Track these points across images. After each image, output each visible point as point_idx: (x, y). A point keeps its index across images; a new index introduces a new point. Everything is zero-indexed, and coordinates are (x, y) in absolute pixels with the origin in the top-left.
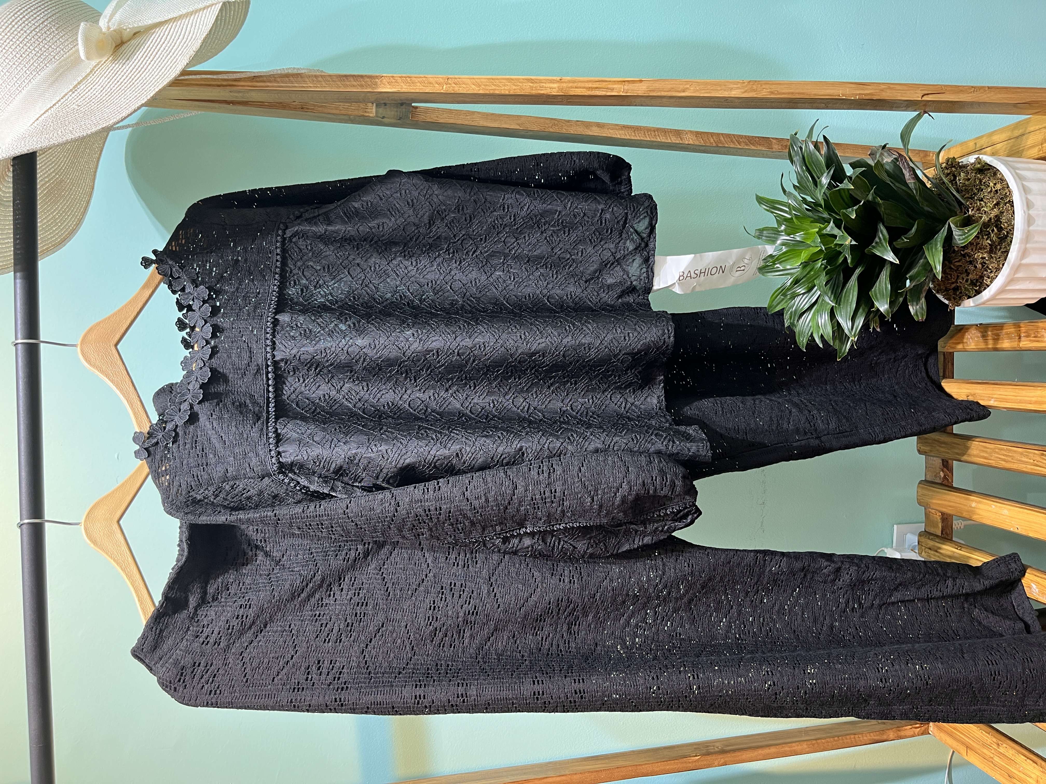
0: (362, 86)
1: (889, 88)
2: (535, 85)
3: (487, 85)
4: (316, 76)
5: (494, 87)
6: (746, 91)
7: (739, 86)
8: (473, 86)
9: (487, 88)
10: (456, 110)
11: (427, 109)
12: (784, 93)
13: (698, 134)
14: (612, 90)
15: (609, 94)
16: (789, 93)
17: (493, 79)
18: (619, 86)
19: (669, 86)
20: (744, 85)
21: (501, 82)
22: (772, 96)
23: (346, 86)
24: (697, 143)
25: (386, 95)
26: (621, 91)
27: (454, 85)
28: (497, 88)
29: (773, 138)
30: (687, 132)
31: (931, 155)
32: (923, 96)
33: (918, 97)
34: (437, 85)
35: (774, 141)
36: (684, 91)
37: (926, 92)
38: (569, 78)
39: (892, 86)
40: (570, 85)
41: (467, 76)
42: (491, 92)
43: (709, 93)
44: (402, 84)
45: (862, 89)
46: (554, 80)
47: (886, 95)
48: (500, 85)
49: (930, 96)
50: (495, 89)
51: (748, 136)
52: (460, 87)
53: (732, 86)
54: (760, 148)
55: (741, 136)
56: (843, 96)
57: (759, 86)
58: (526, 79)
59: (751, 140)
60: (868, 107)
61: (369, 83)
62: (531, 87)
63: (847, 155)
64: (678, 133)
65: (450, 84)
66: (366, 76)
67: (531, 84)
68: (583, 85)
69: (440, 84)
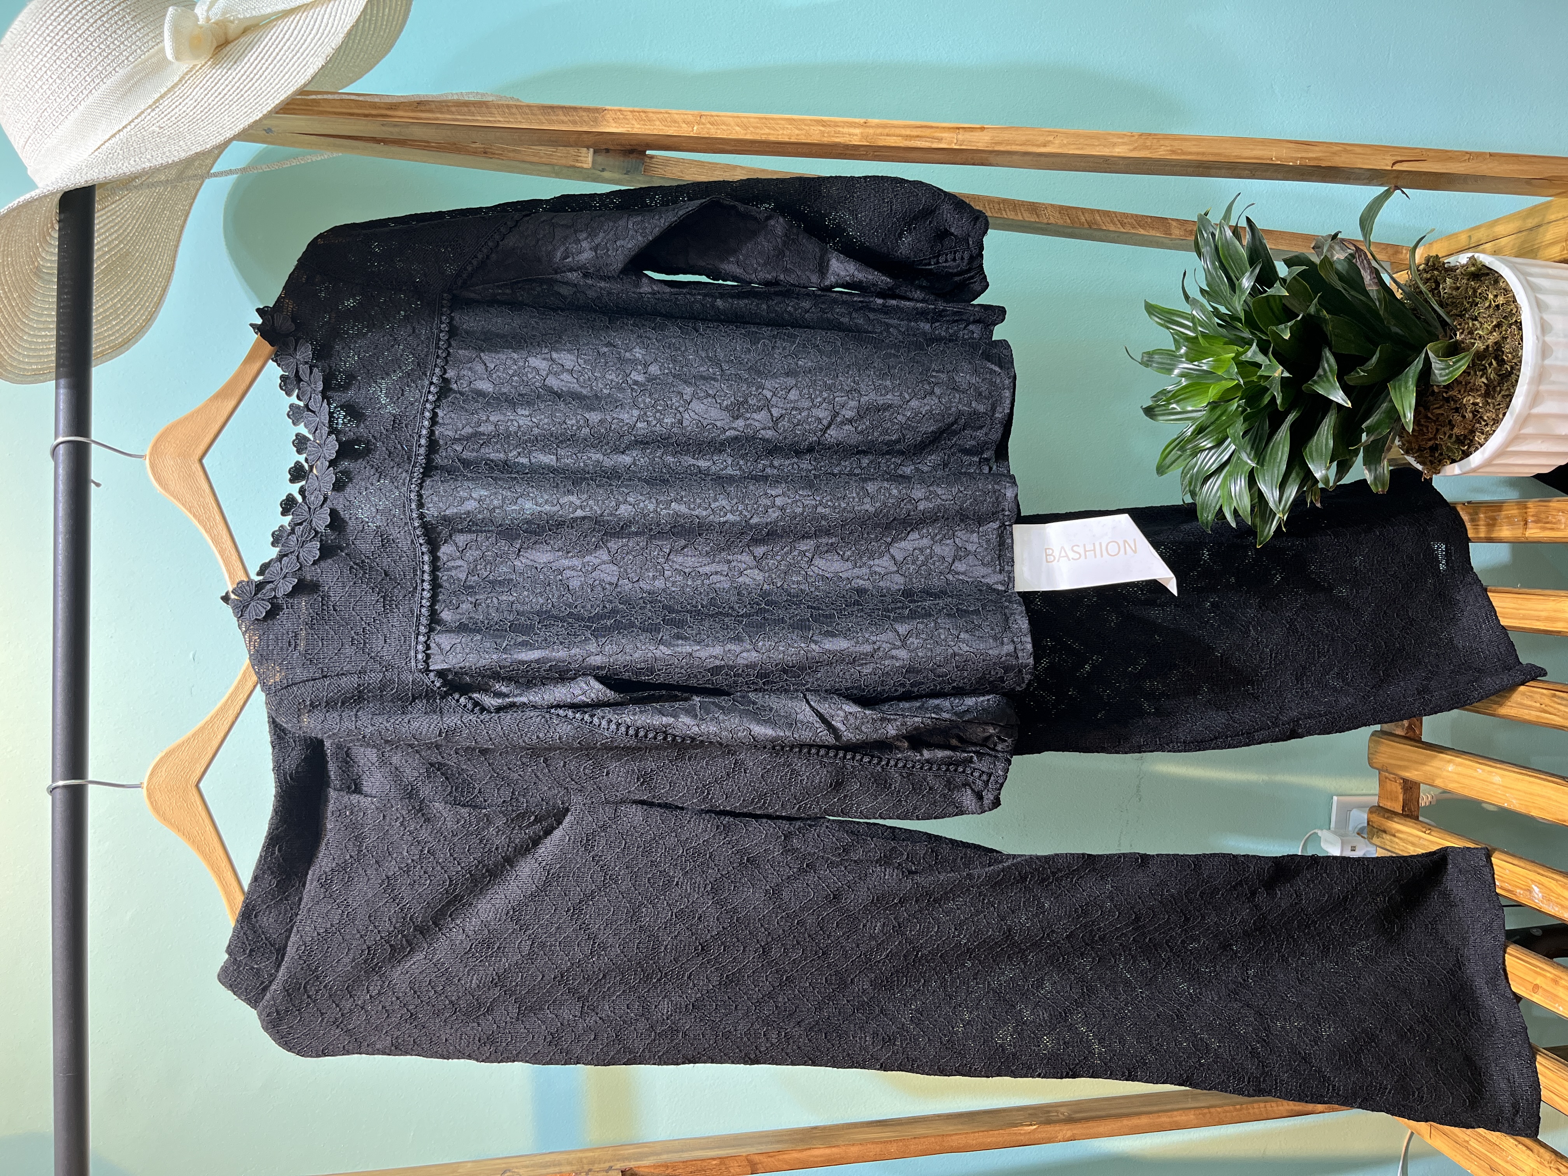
0: (574, 123)
1: (1345, 151)
2: (828, 129)
3: (757, 127)
4: (508, 107)
5: (767, 131)
6: (1134, 149)
7: (1125, 140)
8: (737, 128)
9: (758, 131)
10: (710, 163)
11: (668, 159)
12: (1190, 153)
13: (1063, 210)
14: (940, 140)
15: (935, 146)
16: (1198, 154)
17: (766, 119)
18: (951, 135)
19: (1024, 138)
20: (1133, 139)
21: (778, 124)
22: (1174, 157)
23: (550, 122)
24: (1061, 222)
25: (609, 137)
26: (952, 142)
27: (709, 126)
28: (772, 132)
29: (1172, 220)
30: (1046, 207)
31: (1404, 251)
32: (1394, 164)
33: (1387, 165)
34: (684, 125)
35: (1174, 224)
36: (1045, 146)
37: (1400, 159)
38: (876, 121)
39: (1349, 148)
40: (879, 131)
41: (729, 114)
42: (764, 138)
43: (1082, 149)
44: (634, 122)
45: (1306, 151)
46: (855, 123)
47: (1340, 161)
48: (777, 127)
49: (1405, 164)
50: (769, 134)
51: (1137, 216)
52: (718, 129)
53: (1115, 140)
54: (1153, 233)
55: (1126, 215)
56: (1277, 160)
57: (1155, 141)
58: (815, 121)
59: (1142, 221)
60: (1314, 178)
61: (586, 118)
62: (822, 132)
63: (1280, 247)
64: (1033, 207)
65: (703, 124)
66: (581, 108)
67: (822, 129)
68: (898, 131)
69: (689, 124)
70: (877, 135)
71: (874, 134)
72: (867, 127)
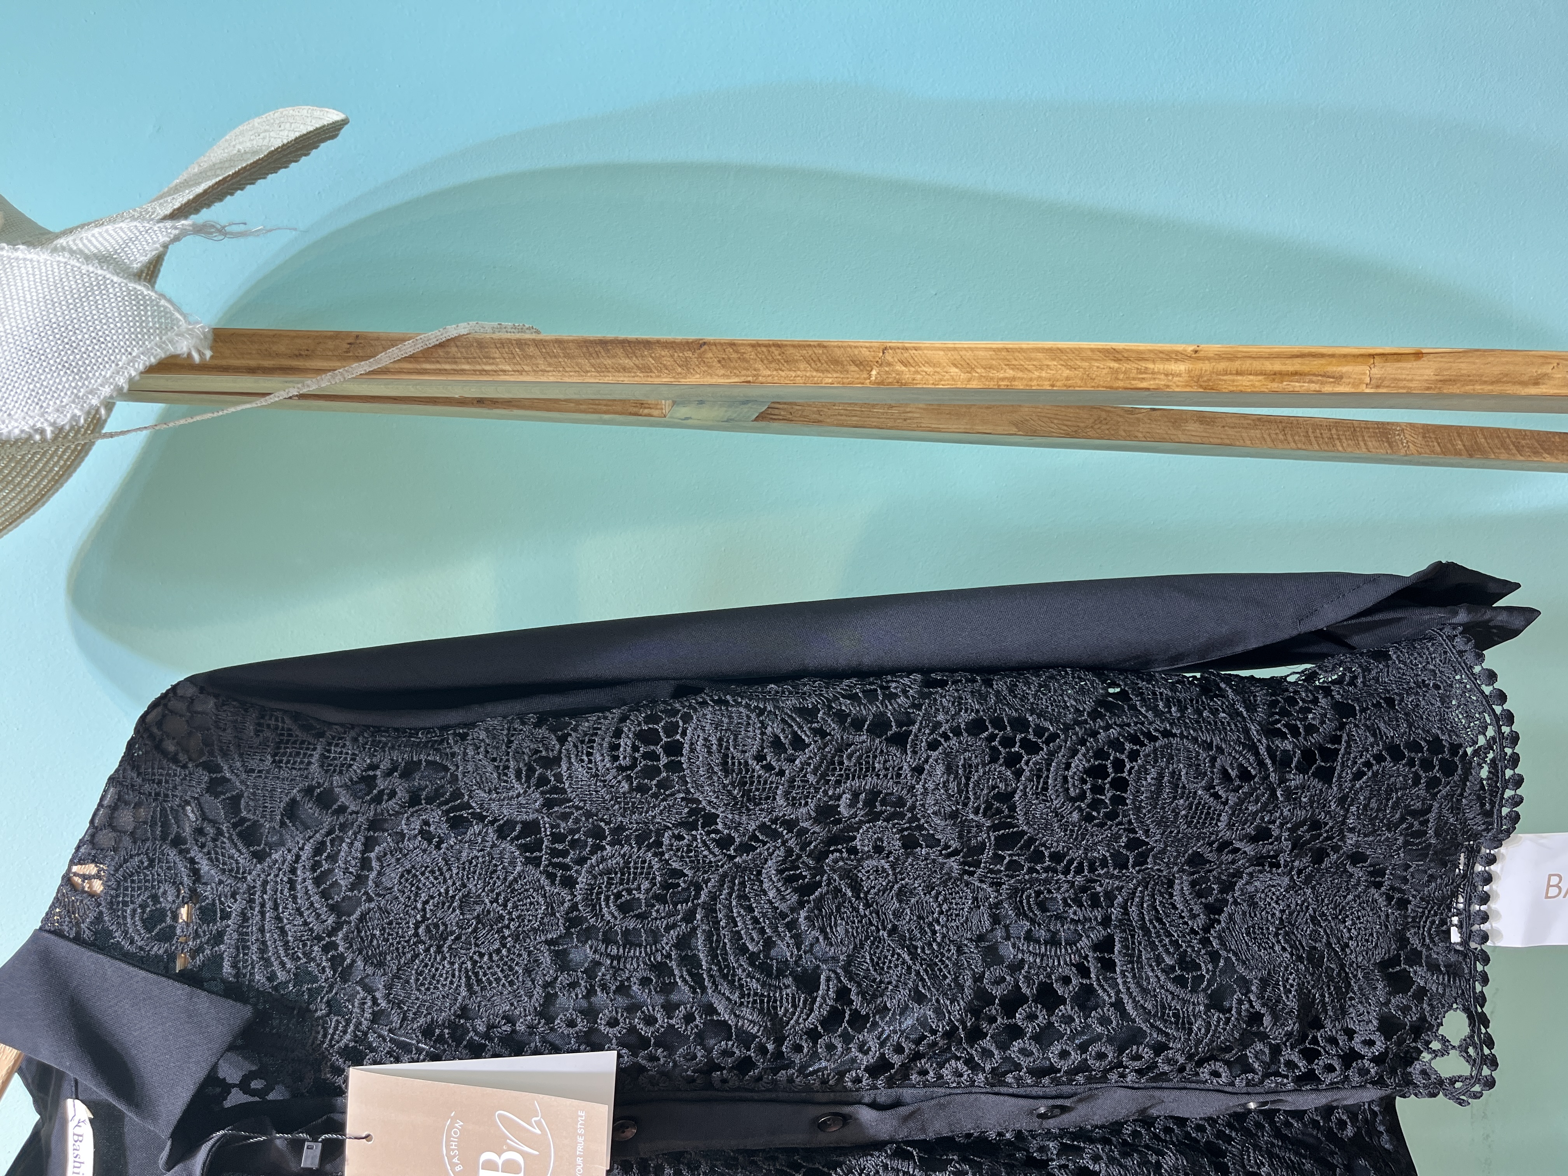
4: (521, 344)
8: (954, 370)
9: (993, 374)
14: (1338, 378)
15: (1328, 389)
17: (1007, 350)
18: (1359, 368)
19: (1496, 370)
21: (1031, 359)
26: (1362, 382)
27: (899, 367)
28: (1020, 374)
34: (853, 368)
36: (1536, 383)
38: (1216, 347)
40: (1222, 365)
46: (1177, 353)
48: (1027, 364)
50: (1014, 379)
52: (917, 372)
61: (667, 361)
62: (1115, 372)
65: (889, 364)
67: (1115, 365)
68: (1257, 365)
69: (862, 364)
70: (1218, 374)
71: (1212, 372)
72: (1198, 359)
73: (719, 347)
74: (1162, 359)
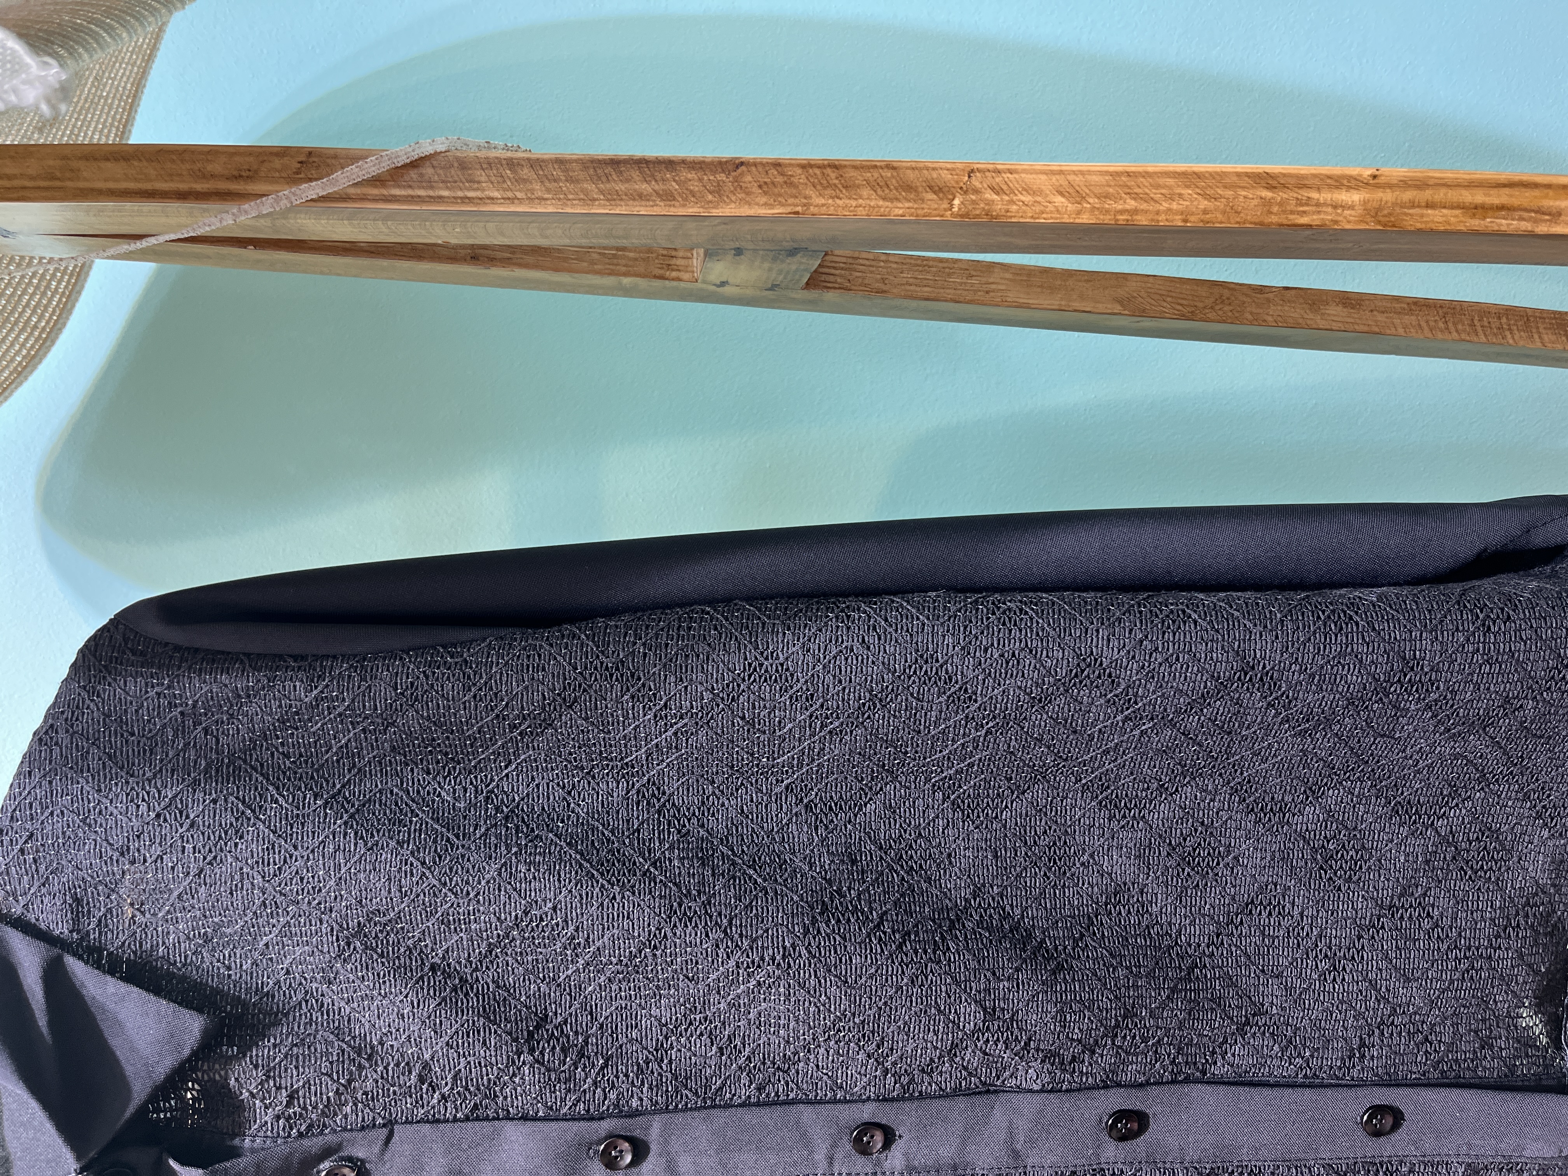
2: (1280, 195)
5: (1131, 204)
8: (1059, 200)
9: (1110, 204)
17: (1128, 174)
23: (613, 197)
27: (989, 195)
28: (1144, 206)
34: (931, 196)
38: (1403, 171)
40: (1408, 195)
41: (1039, 165)
44: (810, 192)
46: (1350, 178)
48: (1155, 194)
50: (1136, 211)
52: (1012, 202)
58: (1247, 175)
61: (695, 186)
62: (1267, 203)
65: (976, 191)
66: (683, 162)
67: (1268, 194)
68: (1453, 196)
69: (941, 190)
70: (1403, 206)
71: (1395, 204)
72: (1378, 186)
73: (760, 169)
74: (1330, 186)
